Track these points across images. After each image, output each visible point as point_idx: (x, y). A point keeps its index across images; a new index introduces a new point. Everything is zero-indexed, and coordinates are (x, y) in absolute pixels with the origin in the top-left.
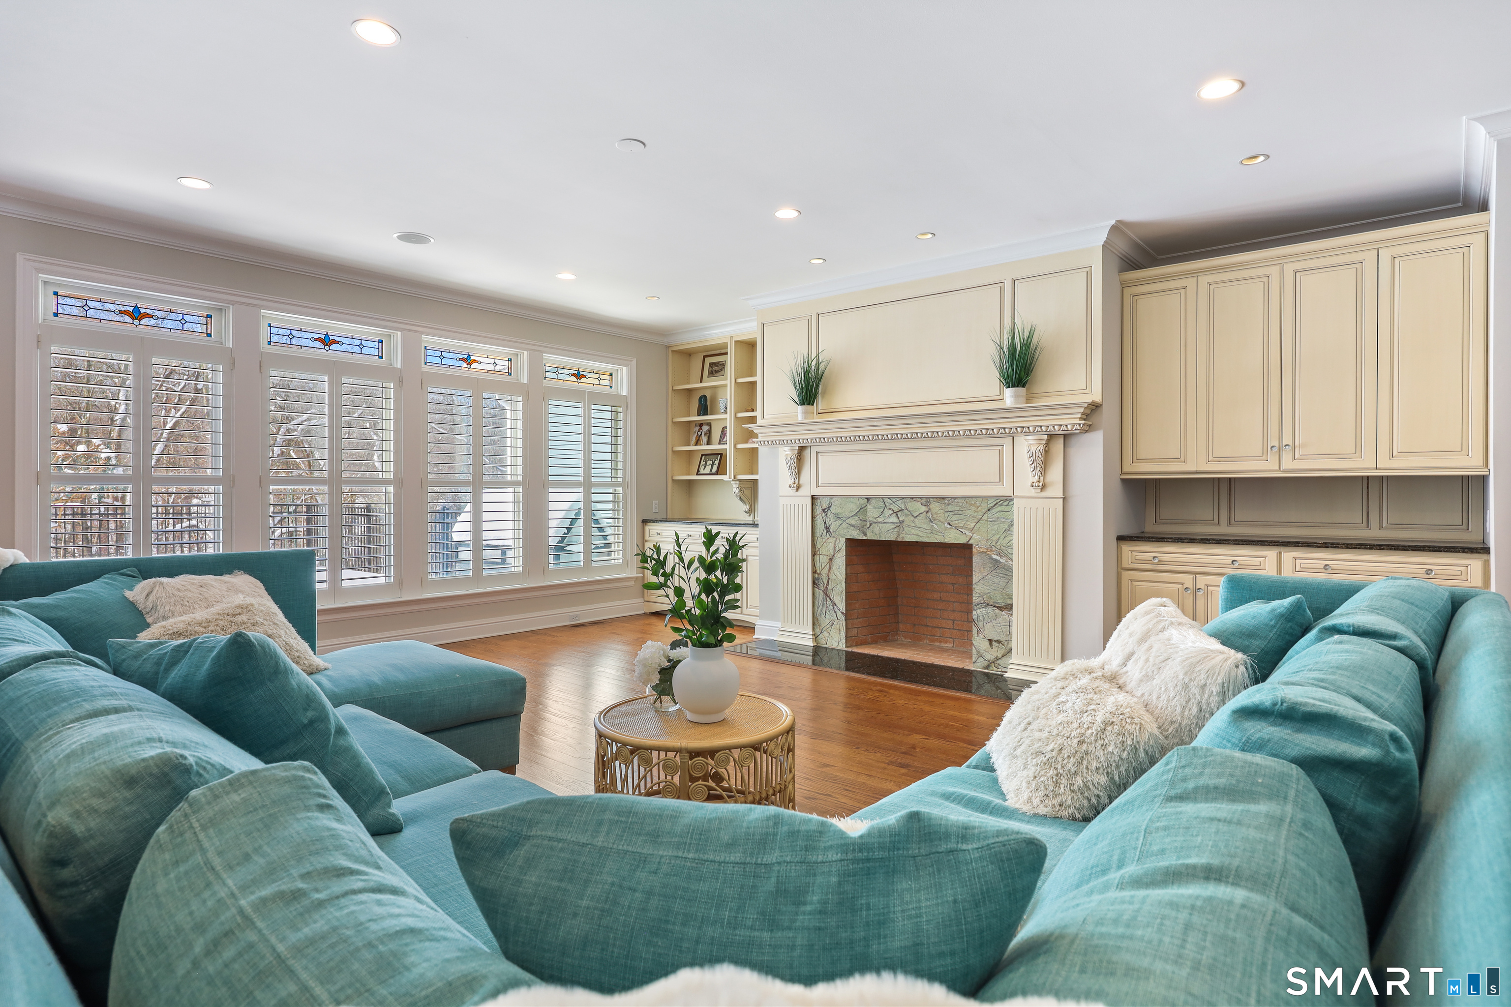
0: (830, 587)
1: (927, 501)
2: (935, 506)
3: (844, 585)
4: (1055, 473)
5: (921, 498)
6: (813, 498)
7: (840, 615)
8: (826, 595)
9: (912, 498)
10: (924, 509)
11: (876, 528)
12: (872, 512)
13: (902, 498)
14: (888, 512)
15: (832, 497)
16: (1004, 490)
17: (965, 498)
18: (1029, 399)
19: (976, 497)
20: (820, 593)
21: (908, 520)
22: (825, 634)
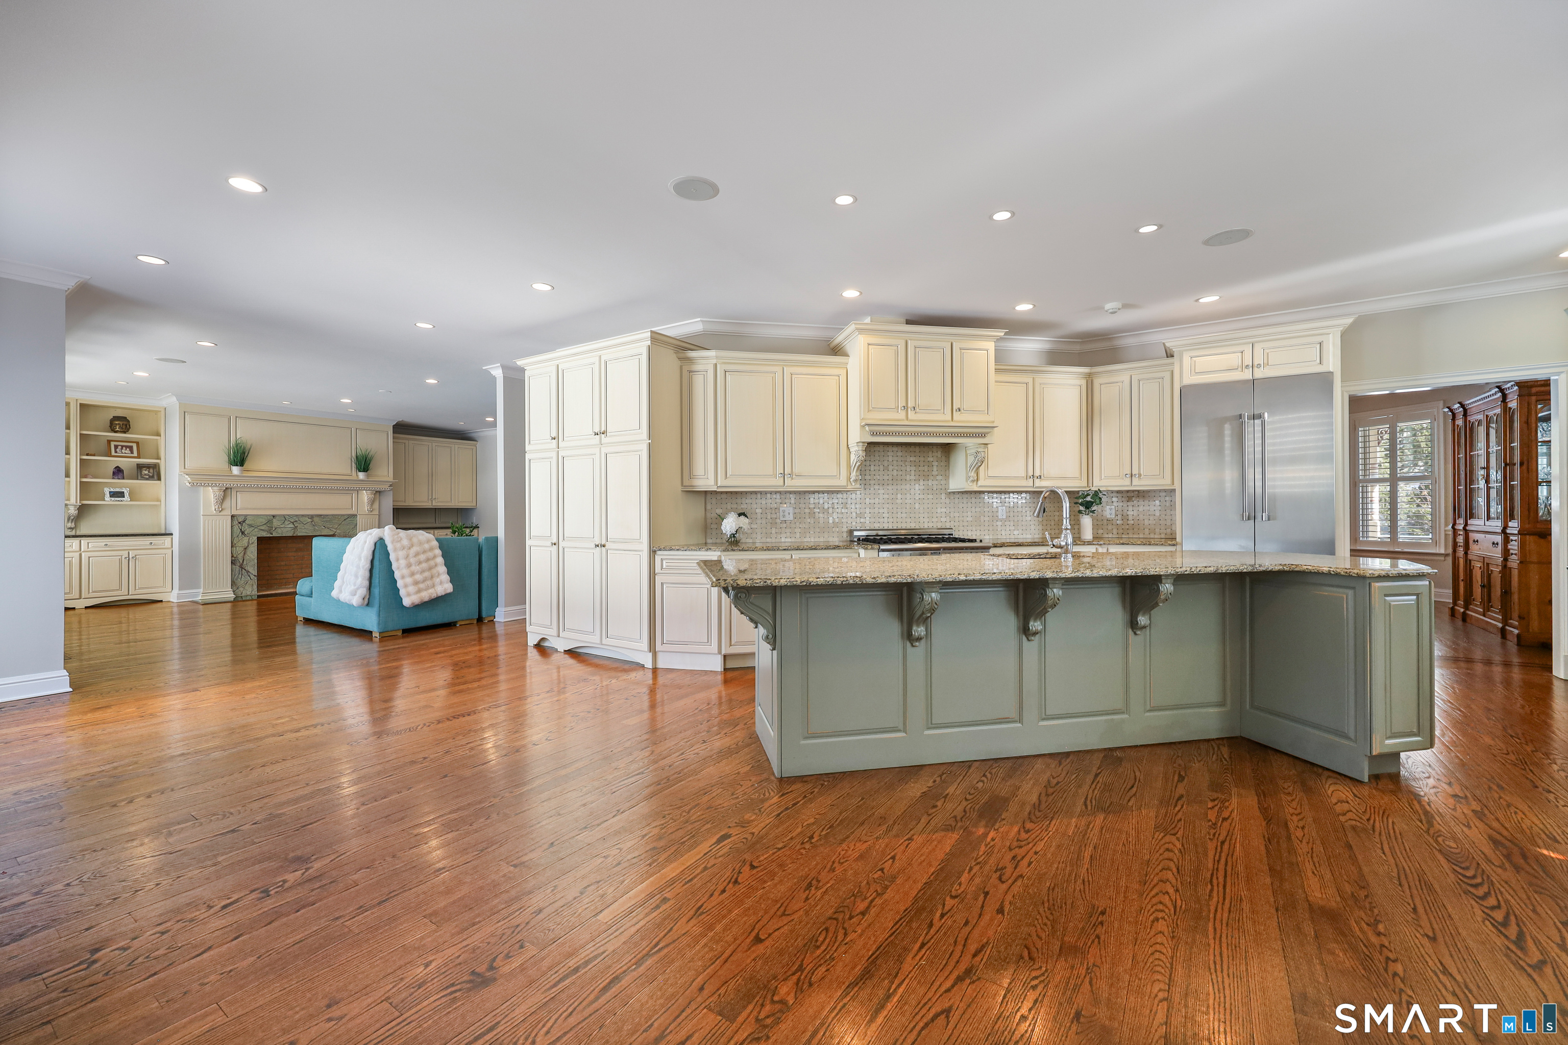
0: (245, 563)
1: (312, 517)
2: (316, 519)
3: (256, 561)
4: (376, 505)
5: (308, 515)
6: (233, 516)
7: (252, 577)
8: (242, 568)
9: (303, 516)
10: (310, 520)
11: (279, 531)
12: (276, 523)
13: (297, 516)
14: (287, 523)
15: (246, 516)
16: (353, 512)
17: (333, 515)
18: (368, 476)
19: (338, 515)
20: (237, 568)
21: (300, 526)
22: (241, 589)
